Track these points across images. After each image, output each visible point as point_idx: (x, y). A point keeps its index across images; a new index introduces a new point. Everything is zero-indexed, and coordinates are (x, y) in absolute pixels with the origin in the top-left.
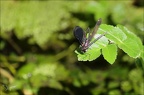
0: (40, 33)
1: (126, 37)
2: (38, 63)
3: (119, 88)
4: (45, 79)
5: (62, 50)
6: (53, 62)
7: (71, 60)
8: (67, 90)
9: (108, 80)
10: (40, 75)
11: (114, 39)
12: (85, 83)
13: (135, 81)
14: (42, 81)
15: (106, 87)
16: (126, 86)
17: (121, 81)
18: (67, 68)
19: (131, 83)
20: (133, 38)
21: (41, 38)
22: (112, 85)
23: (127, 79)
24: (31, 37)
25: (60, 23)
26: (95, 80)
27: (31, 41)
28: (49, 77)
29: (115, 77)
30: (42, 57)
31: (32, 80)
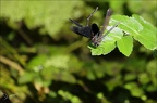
0: (52, 22)
1: (142, 28)
2: (49, 55)
3: (136, 81)
4: (57, 71)
5: (75, 40)
6: (65, 54)
7: (85, 51)
8: (81, 83)
9: (124, 72)
10: (52, 67)
11: (129, 30)
12: (100, 75)
13: (153, 73)
14: (54, 74)
15: (123, 79)
16: (143, 78)
17: (138, 73)
18: (80, 60)
19: (149, 75)
20: (149, 28)
21: (53, 29)
22: (129, 77)
23: (145, 71)
24: (42, 26)
25: (73, 12)
26: (110, 73)
27: (42, 32)
28: (61, 70)
30: (53, 48)
31: (44, 73)
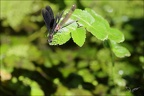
0: (14, 15)
1: (93, 20)
2: (11, 44)
3: (88, 67)
4: (18, 59)
5: (34, 31)
6: (25, 43)
7: (43, 41)
8: (39, 70)
9: (77, 60)
10: (14, 56)
11: (83, 22)
12: (56, 62)
13: (103, 61)
14: (16, 62)
15: (76, 66)
16: (94, 65)
17: (90, 60)
18: (39, 49)
19: (100, 62)
20: (100, 20)
22: (82, 64)
23: (96, 59)
24: (5, 19)
25: (32, 6)
26: (65, 60)
27: (5, 24)
28: (22, 58)
29: (83, 56)
30: (15, 39)
31: (6, 61)
